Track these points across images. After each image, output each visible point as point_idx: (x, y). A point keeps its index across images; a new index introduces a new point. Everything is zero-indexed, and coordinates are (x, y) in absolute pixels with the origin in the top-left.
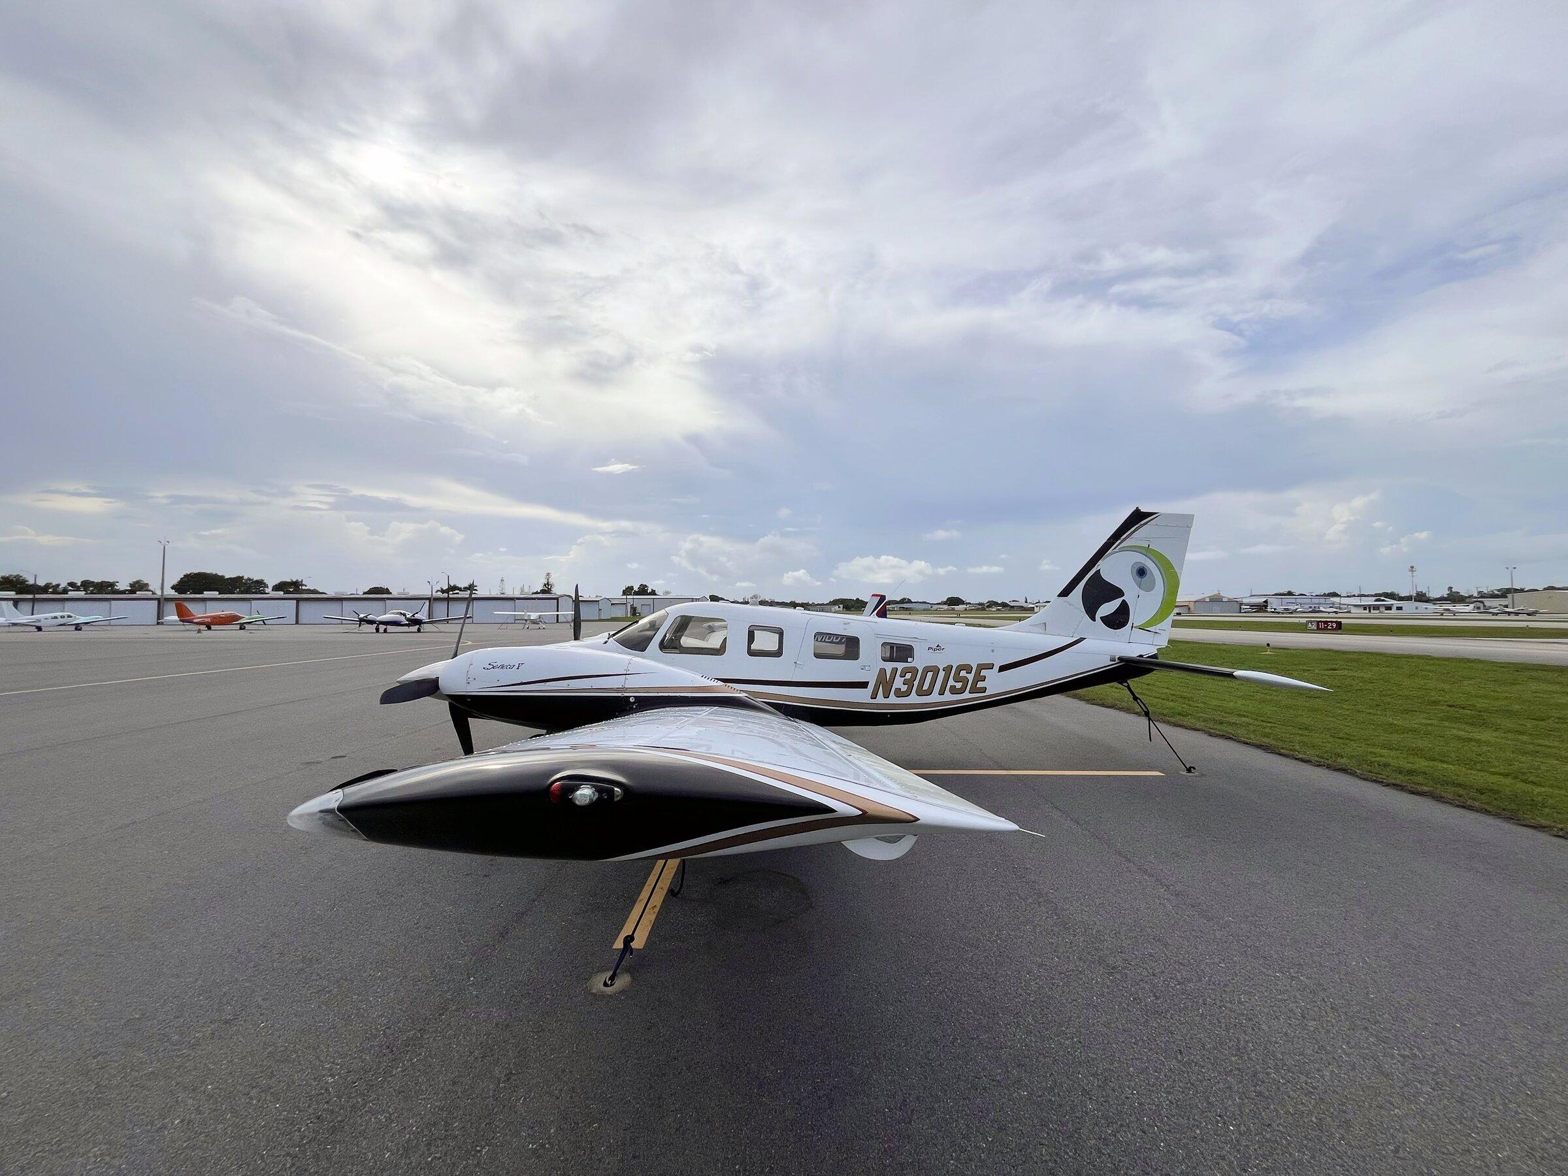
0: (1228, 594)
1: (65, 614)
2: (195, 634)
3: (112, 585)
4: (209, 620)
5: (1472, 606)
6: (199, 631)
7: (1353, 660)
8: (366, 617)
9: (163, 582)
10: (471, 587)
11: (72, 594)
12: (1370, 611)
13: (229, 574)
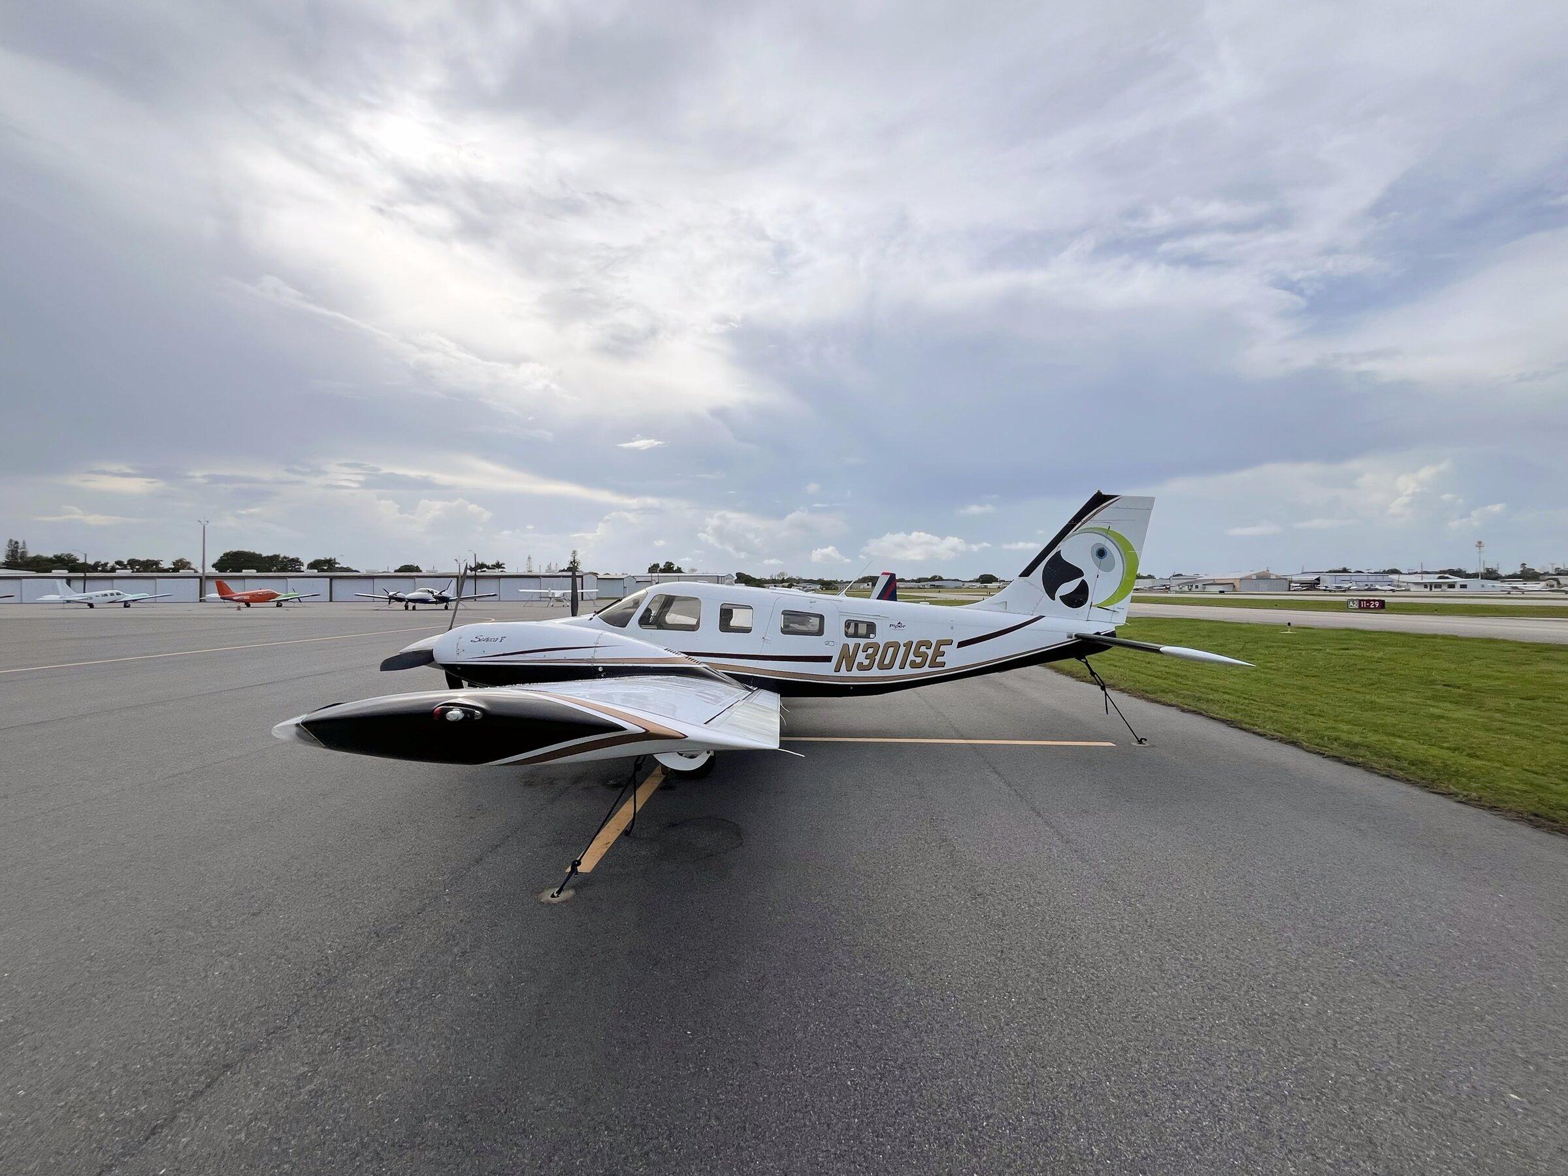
0: (1276, 572)
1: (115, 592)
2: (235, 611)
3: (156, 563)
4: (248, 597)
5: (1543, 584)
6: (239, 608)
7: (1372, 640)
8: (395, 594)
9: (205, 560)
10: (498, 566)
11: (119, 573)
12: (1431, 589)
13: (266, 553)
